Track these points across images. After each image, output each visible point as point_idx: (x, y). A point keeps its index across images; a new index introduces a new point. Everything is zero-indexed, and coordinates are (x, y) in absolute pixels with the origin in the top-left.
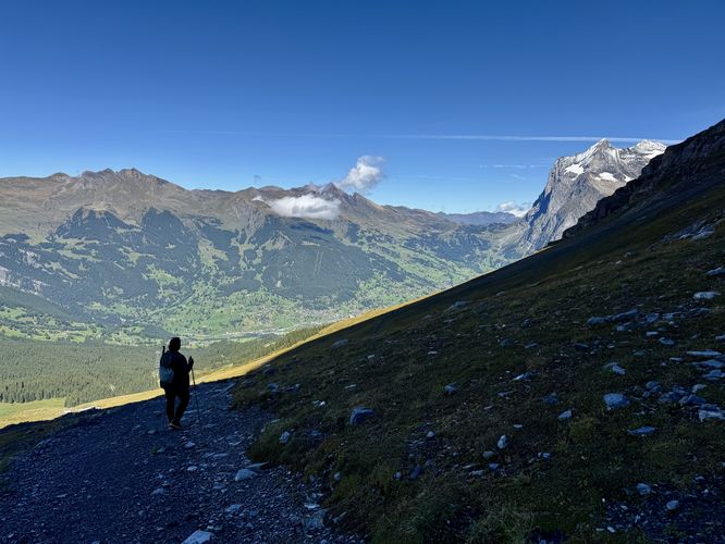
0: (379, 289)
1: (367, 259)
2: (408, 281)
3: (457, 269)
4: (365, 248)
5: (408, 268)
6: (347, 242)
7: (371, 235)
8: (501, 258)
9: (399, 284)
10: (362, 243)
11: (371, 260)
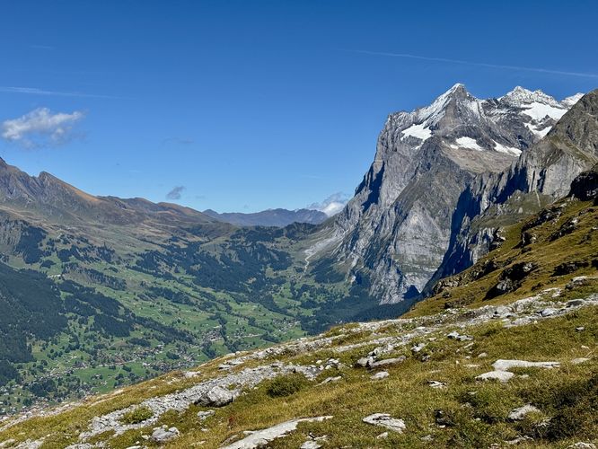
0: (74, 355)
1: (53, 295)
2: (138, 334)
3: (233, 304)
4: (54, 274)
5: (140, 308)
6: (18, 263)
7: (68, 247)
8: (311, 282)
9: (119, 341)
10: (48, 264)
11: (63, 295)
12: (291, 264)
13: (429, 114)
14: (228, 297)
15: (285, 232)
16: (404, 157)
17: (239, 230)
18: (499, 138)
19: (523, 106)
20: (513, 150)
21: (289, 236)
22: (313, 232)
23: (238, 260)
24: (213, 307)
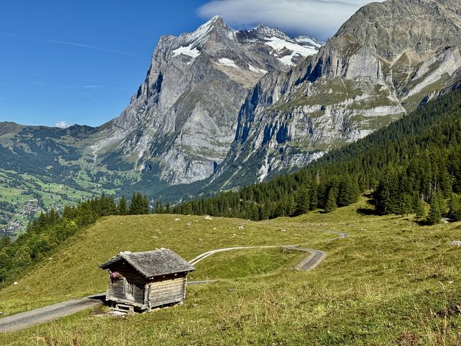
12: (80, 156)
13: (194, 38)
14: (34, 178)
15: (68, 132)
16: (179, 70)
17: (25, 129)
18: (251, 60)
19: (265, 38)
20: (262, 70)
21: (72, 135)
22: (93, 133)
23: (30, 152)
24: (23, 185)
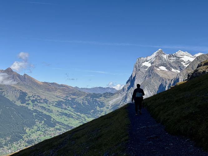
0: (39, 133)
1: (31, 114)
2: (58, 127)
3: (86, 118)
4: (30, 107)
5: (58, 119)
6: (19, 103)
7: (34, 99)
9: (52, 129)
10: (28, 104)
11: (34, 114)
12: (105, 106)
13: (151, 58)
14: (85, 116)
15: (103, 95)
16: (142, 72)
17: (88, 94)
18: (173, 67)
19: (181, 57)
20: (177, 71)
21: (104, 97)
22: (112, 96)
23: (88, 104)
24: (80, 119)
